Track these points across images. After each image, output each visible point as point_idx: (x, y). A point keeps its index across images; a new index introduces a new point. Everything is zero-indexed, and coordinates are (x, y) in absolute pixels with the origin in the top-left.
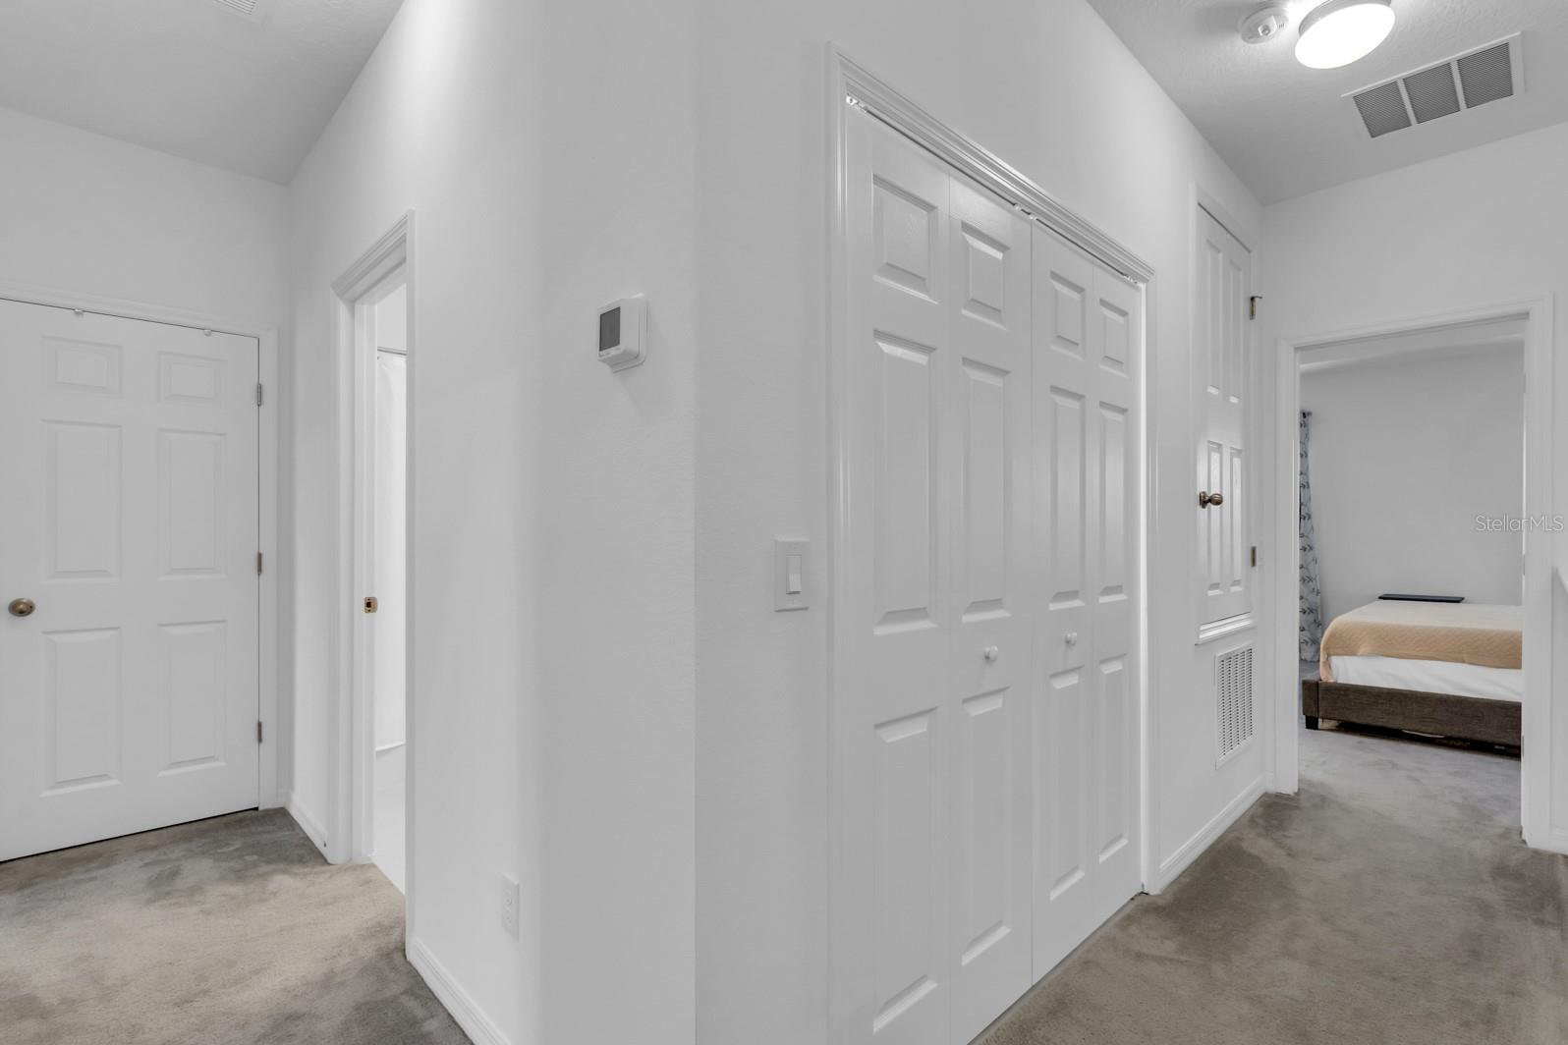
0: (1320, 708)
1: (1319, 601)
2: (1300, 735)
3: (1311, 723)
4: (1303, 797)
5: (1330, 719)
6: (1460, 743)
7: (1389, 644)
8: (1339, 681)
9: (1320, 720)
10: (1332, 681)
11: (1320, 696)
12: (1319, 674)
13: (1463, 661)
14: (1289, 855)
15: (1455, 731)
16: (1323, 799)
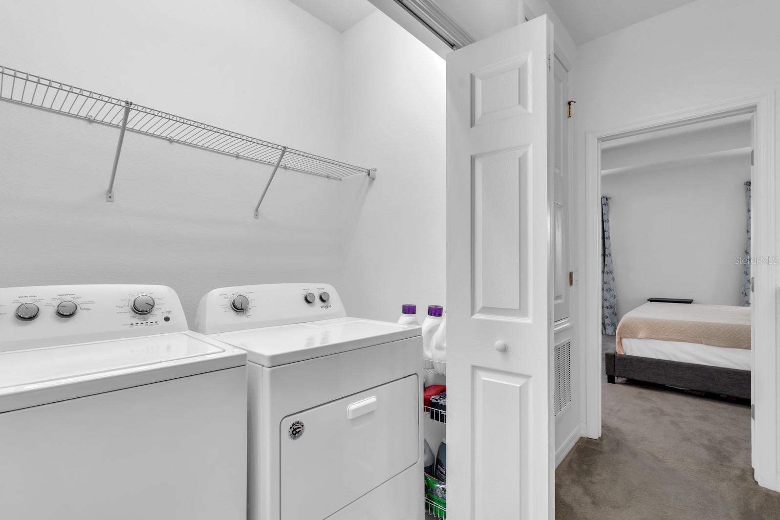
0: (616, 371)
1: (615, 302)
2: (603, 387)
3: (611, 380)
4: (605, 442)
5: (622, 377)
6: (698, 393)
7: (658, 331)
8: (627, 354)
9: (616, 378)
10: (622, 354)
11: (616, 363)
12: (615, 348)
13: (702, 343)
14: (594, 503)
15: (697, 386)
16: (618, 443)
